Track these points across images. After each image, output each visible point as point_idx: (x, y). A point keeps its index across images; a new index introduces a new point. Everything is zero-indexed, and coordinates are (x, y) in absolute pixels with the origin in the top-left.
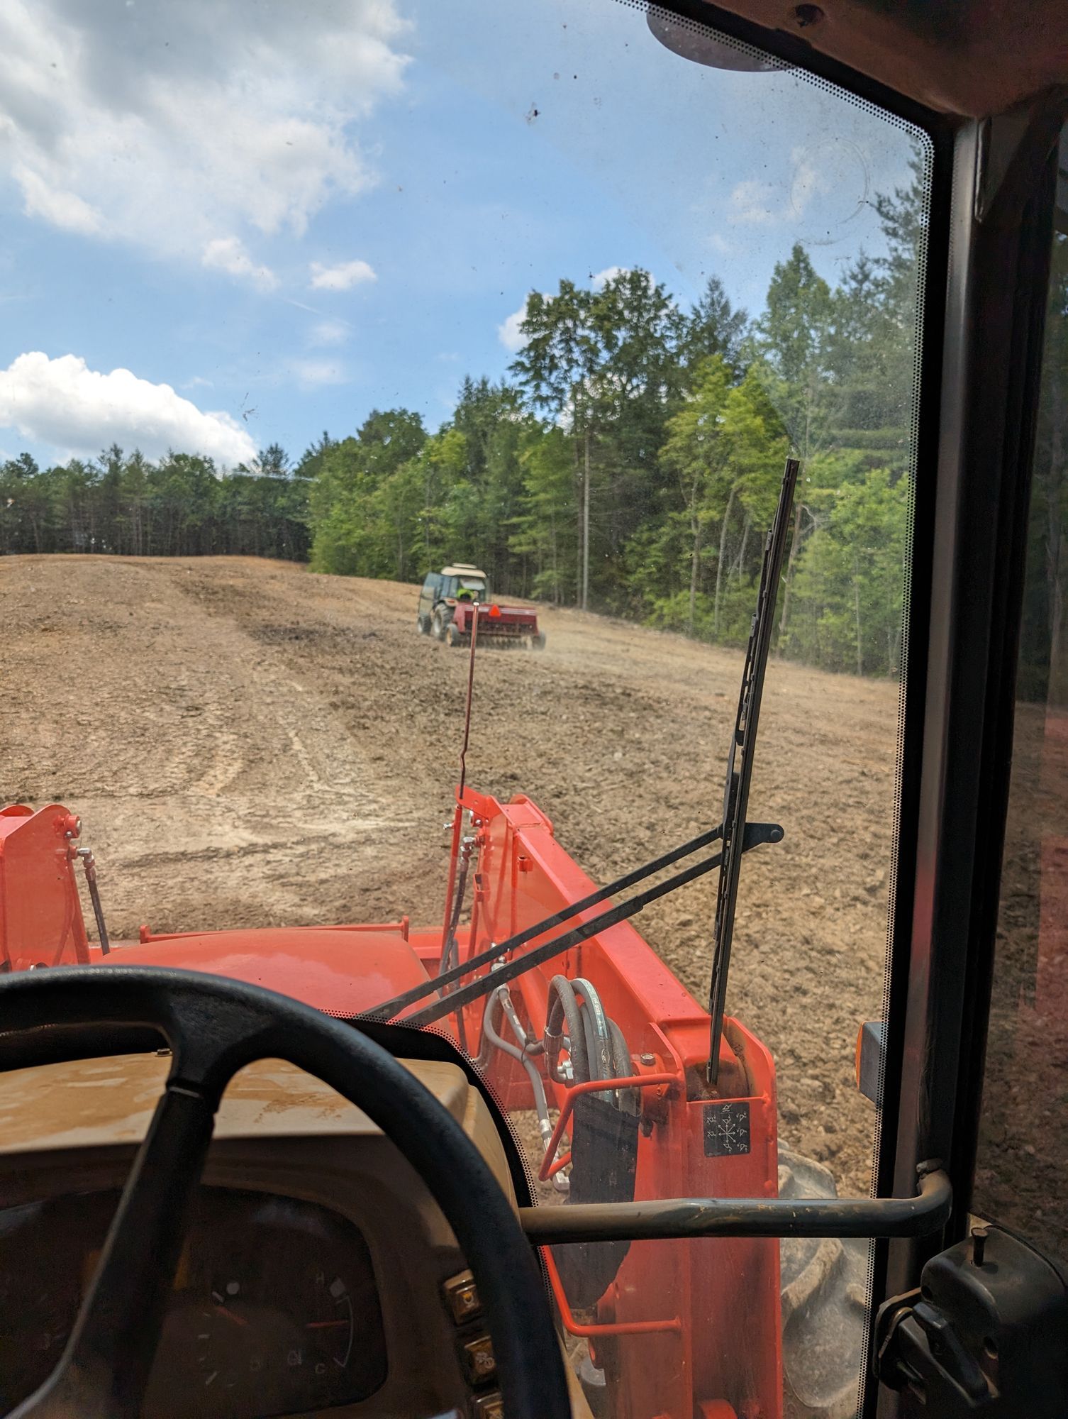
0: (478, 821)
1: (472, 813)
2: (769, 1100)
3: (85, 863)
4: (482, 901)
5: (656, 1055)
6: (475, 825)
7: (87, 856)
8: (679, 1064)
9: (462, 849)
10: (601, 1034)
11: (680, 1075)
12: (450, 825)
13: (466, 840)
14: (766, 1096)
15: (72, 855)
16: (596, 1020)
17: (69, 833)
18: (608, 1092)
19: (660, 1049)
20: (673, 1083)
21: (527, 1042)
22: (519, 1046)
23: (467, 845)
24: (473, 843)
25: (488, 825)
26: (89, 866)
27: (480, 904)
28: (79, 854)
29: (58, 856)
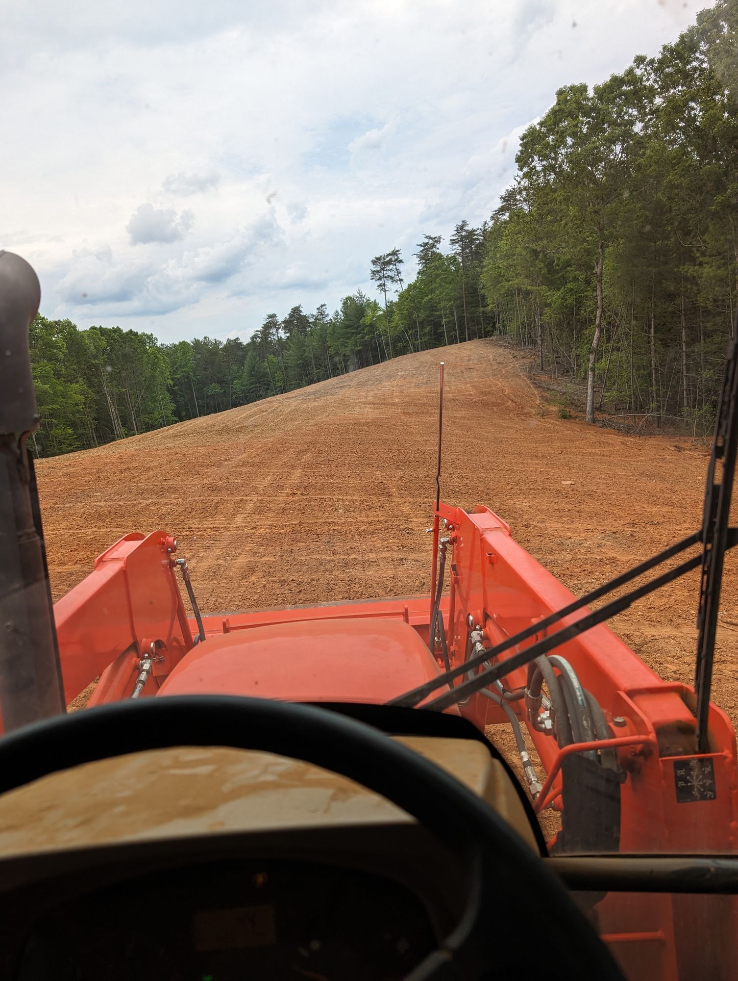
0: (451, 526)
1: (446, 521)
2: (730, 756)
3: (181, 568)
4: (458, 584)
5: (626, 719)
6: (449, 529)
7: (182, 564)
8: (650, 727)
9: (440, 546)
10: (580, 703)
11: (652, 737)
12: (431, 529)
13: (442, 540)
14: (727, 752)
15: (173, 564)
16: (575, 692)
17: (170, 549)
18: (592, 752)
19: (630, 713)
20: (647, 743)
21: (504, 691)
22: (497, 693)
23: (444, 544)
24: (448, 542)
25: (458, 529)
26: (184, 571)
27: (456, 585)
28: (177, 563)
29: (163, 566)
